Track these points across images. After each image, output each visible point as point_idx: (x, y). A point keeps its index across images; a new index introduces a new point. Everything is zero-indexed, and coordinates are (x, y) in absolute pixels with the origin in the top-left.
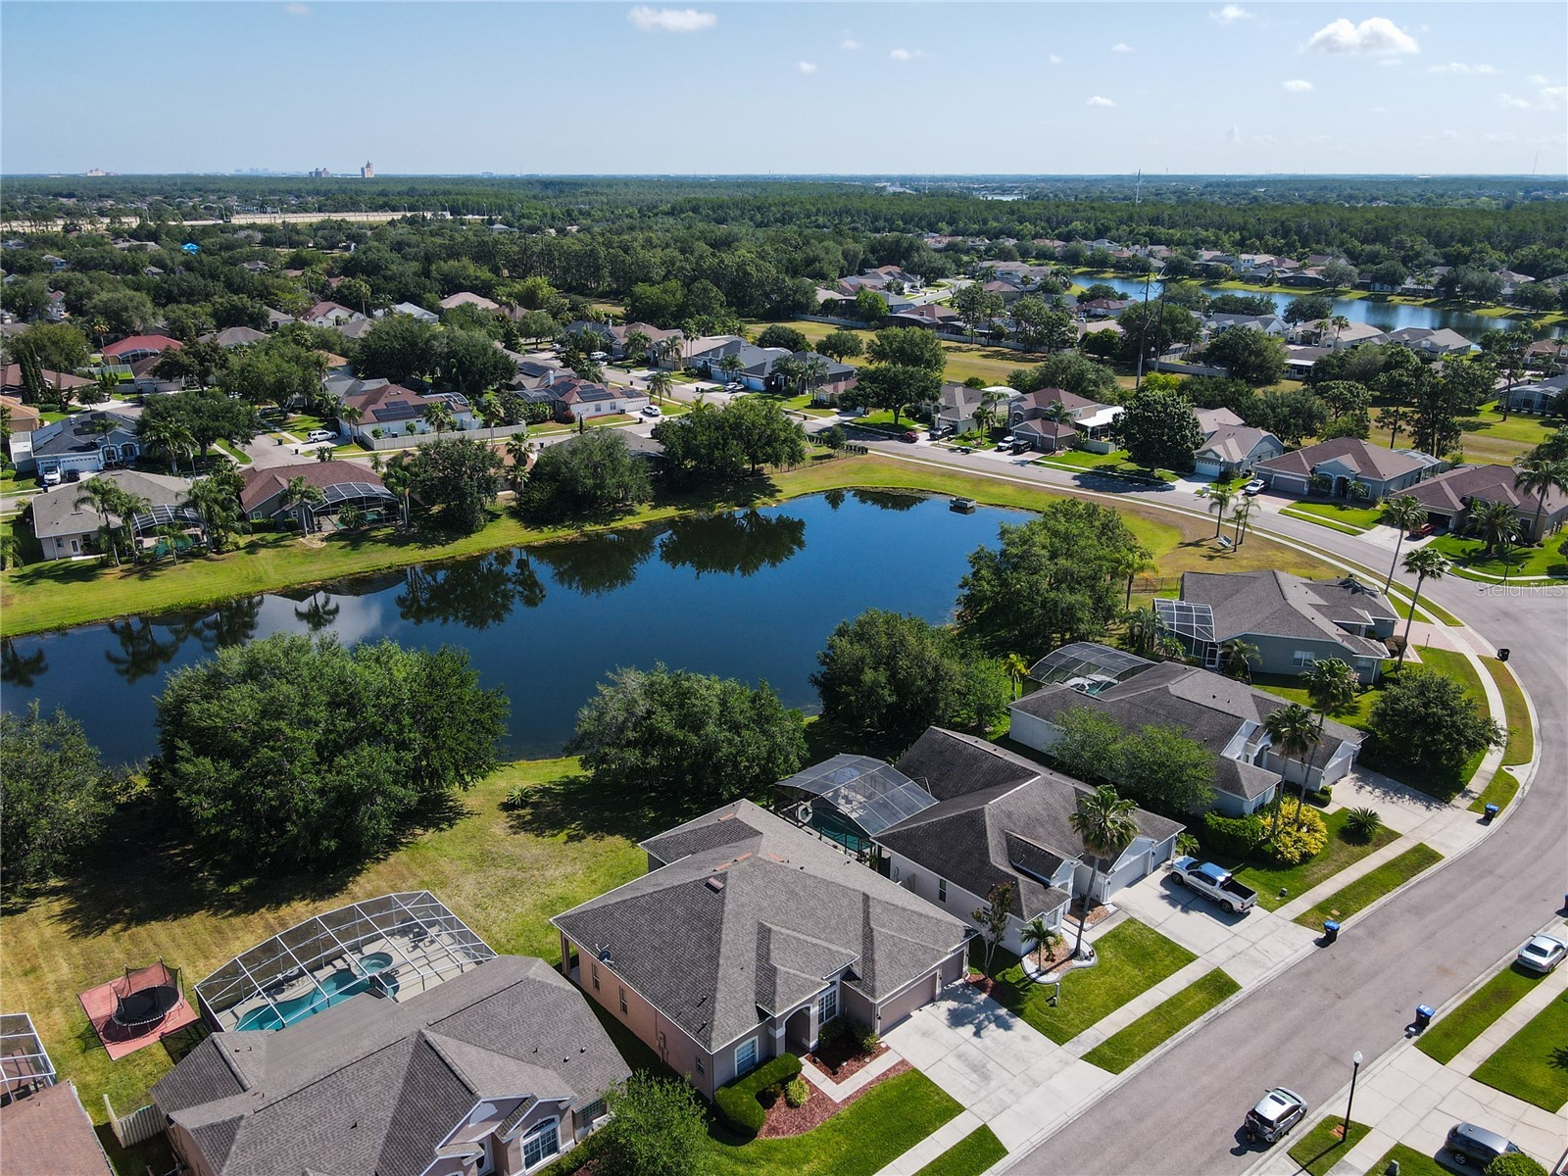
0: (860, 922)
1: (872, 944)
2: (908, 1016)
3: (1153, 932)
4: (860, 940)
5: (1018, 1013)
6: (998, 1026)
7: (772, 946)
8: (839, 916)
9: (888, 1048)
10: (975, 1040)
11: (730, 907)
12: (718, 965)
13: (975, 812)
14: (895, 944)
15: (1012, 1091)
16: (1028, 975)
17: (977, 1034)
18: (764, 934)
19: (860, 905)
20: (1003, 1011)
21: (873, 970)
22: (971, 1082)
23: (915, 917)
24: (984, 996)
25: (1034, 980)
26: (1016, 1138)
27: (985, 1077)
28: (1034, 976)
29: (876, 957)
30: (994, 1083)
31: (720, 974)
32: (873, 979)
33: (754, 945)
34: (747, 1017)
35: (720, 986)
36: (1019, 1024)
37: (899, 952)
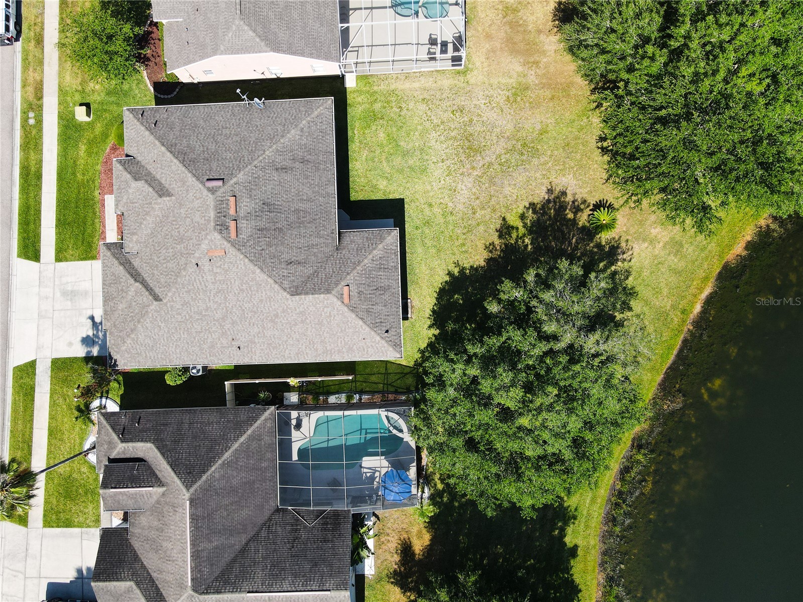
0: (148, 279)
1: (129, 273)
3: (80, 526)
4: (140, 270)
5: (88, 359)
6: (88, 336)
7: (151, 189)
10: (89, 313)
11: (190, 179)
12: (163, 145)
13: (194, 482)
15: (47, 298)
16: (107, 398)
17: (92, 318)
18: (162, 191)
19: (157, 290)
20: (95, 351)
21: (117, 259)
22: (68, 283)
23: (131, 325)
25: (101, 397)
26: (23, 267)
27: (65, 293)
28: (104, 400)
29: (121, 268)
30: (58, 294)
31: (157, 142)
32: (114, 255)
33: (163, 181)
34: (131, 146)
35: (152, 137)
36: (80, 352)
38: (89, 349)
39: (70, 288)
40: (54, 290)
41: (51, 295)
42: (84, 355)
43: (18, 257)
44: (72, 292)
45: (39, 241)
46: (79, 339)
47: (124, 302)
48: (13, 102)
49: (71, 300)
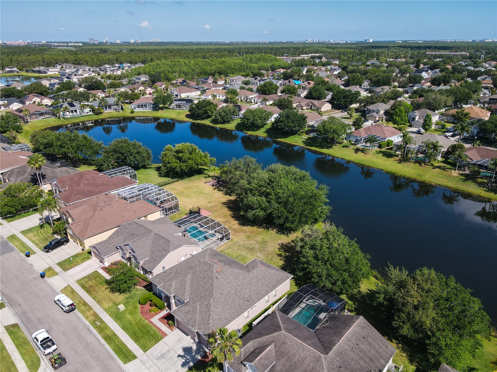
2: (188, 335)
6: (183, 363)
8: (201, 293)
9: (172, 330)
10: (176, 355)
14: (193, 312)
17: (179, 356)
20: (191, 364)
22: (157, 354)
24: (199, 358)
26: (131, 366)
27: (159, 358)
30: (156, 361)
37: (191, 314)
38: (188, 366)
39: (159, 355)
40: (152, 361)
41: (153, 364)
42: (187, 369)
43: (125, 364)
44: (161, 355)
45: (131, 352)
46: (180, 366)
47: (197, 313)
48: (85, 325)
49: (163, 358)
